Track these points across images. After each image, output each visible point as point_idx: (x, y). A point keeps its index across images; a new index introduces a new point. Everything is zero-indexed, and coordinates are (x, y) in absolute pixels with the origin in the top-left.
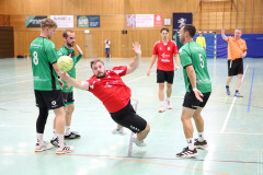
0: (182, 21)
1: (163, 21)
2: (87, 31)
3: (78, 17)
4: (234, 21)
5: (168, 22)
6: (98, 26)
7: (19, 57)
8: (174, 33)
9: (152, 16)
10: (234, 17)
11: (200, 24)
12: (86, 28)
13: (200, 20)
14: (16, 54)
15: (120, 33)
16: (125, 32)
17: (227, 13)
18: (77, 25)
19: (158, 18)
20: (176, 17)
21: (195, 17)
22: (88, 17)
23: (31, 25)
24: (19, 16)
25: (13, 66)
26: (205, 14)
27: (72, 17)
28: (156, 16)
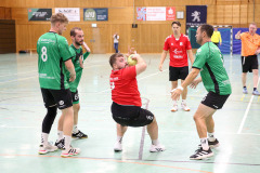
0: (196, 15)
1: (175, 14)
2: (94, 25)
3: (85, 10)
4: (251, 14)
5: (181, 15)
6: (107, 19)
7: (21, 52)
8: (187, 27)
9: (164, 9)
10: (251, 10)
11: (215, 18)
12: (93, 21)
13: (215, 14)
14: (18, 49)
15: (130, 28)
16: (134, 26)
17: (244, 6)
18: (83, 18)
19: (171, 11)
20: (190, 10)
21: (210, 11)
22: (96, 10)
23: (34, 18)
24: (22, 9)
25: (15, 62)
26: (220, 7)
27: (78, 10)
28: (168, 9)
